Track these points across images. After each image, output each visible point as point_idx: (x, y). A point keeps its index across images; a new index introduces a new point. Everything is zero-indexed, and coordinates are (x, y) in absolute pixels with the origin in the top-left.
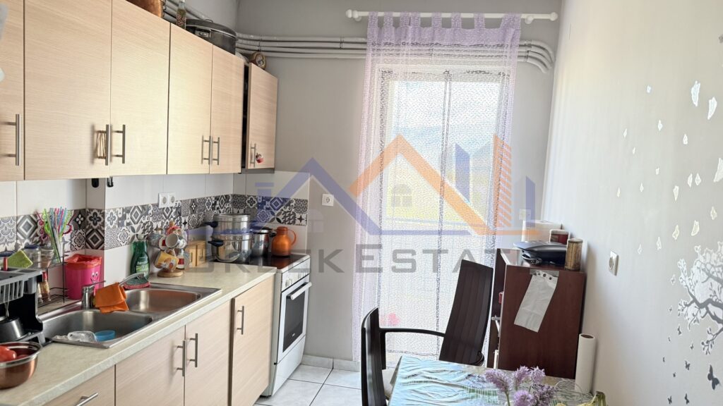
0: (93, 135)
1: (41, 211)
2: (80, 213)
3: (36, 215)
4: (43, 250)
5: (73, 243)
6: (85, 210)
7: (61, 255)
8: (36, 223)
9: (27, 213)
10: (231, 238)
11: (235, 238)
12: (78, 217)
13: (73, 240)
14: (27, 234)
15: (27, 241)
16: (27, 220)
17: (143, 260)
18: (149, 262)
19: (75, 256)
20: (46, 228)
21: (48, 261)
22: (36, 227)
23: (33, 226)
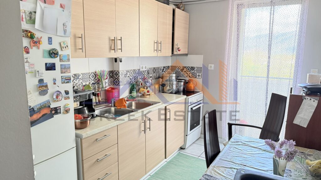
0: (110, 41)
1: (97, 71)
2: (111, 72)
3: (95, 72)
4: (98, 85)
5: (109, 83)
6: (113, 71)
7: (104, 87)
8: (96, 75)
9: (93, 72)
10: (169, 83)
11: (170, 83)
12: (110, 74)
13: (109, 82)
14: (93, 79)
15: (93, 81)
16: (93, 74)
17: (134, 90)
18: (136, 91)
19: (110, 88)
20: (99, 77)
21: (100, 89)
22: (96, 77)
23: (95, 76)
